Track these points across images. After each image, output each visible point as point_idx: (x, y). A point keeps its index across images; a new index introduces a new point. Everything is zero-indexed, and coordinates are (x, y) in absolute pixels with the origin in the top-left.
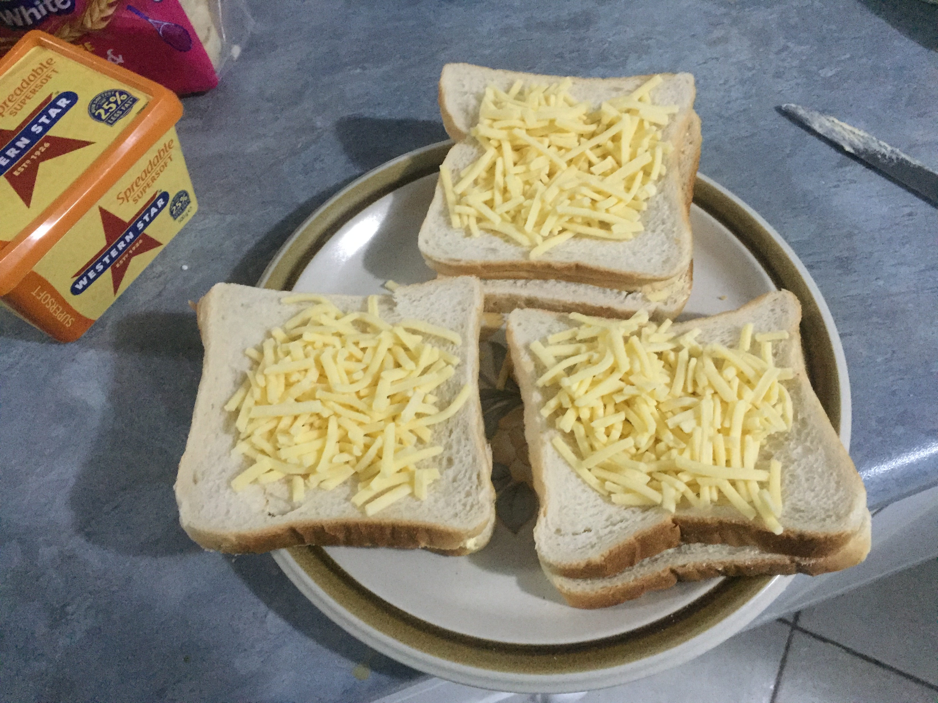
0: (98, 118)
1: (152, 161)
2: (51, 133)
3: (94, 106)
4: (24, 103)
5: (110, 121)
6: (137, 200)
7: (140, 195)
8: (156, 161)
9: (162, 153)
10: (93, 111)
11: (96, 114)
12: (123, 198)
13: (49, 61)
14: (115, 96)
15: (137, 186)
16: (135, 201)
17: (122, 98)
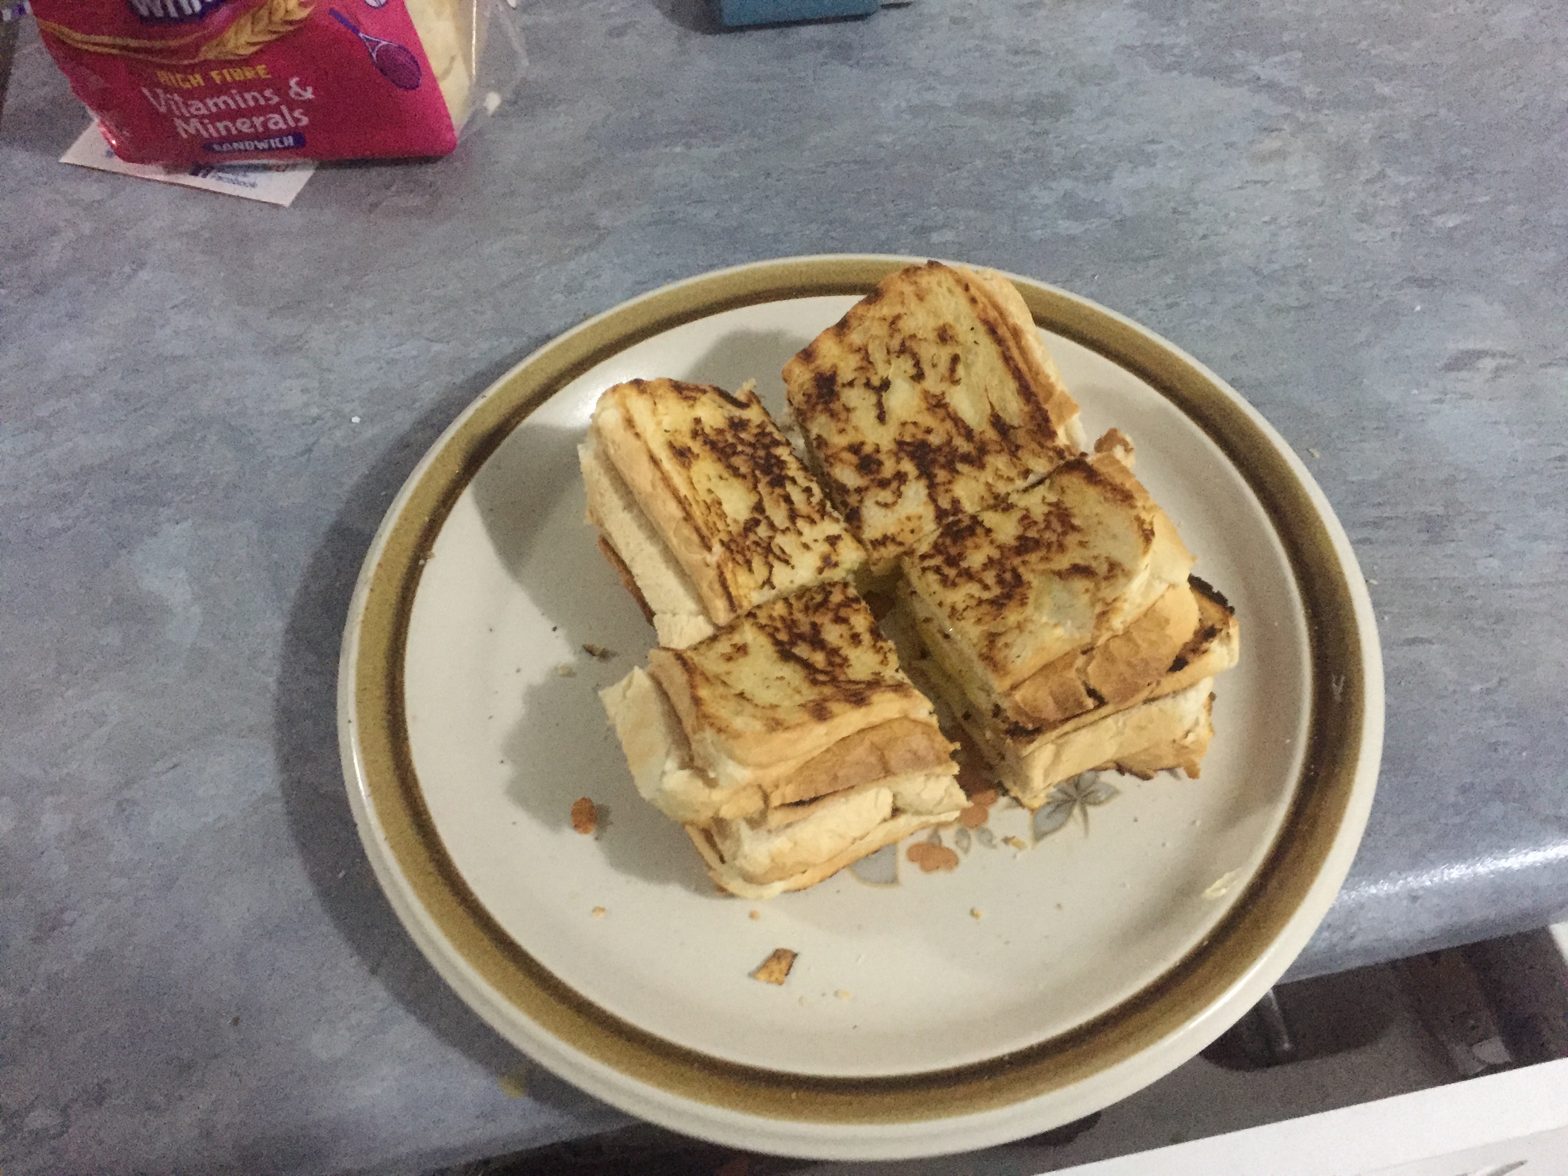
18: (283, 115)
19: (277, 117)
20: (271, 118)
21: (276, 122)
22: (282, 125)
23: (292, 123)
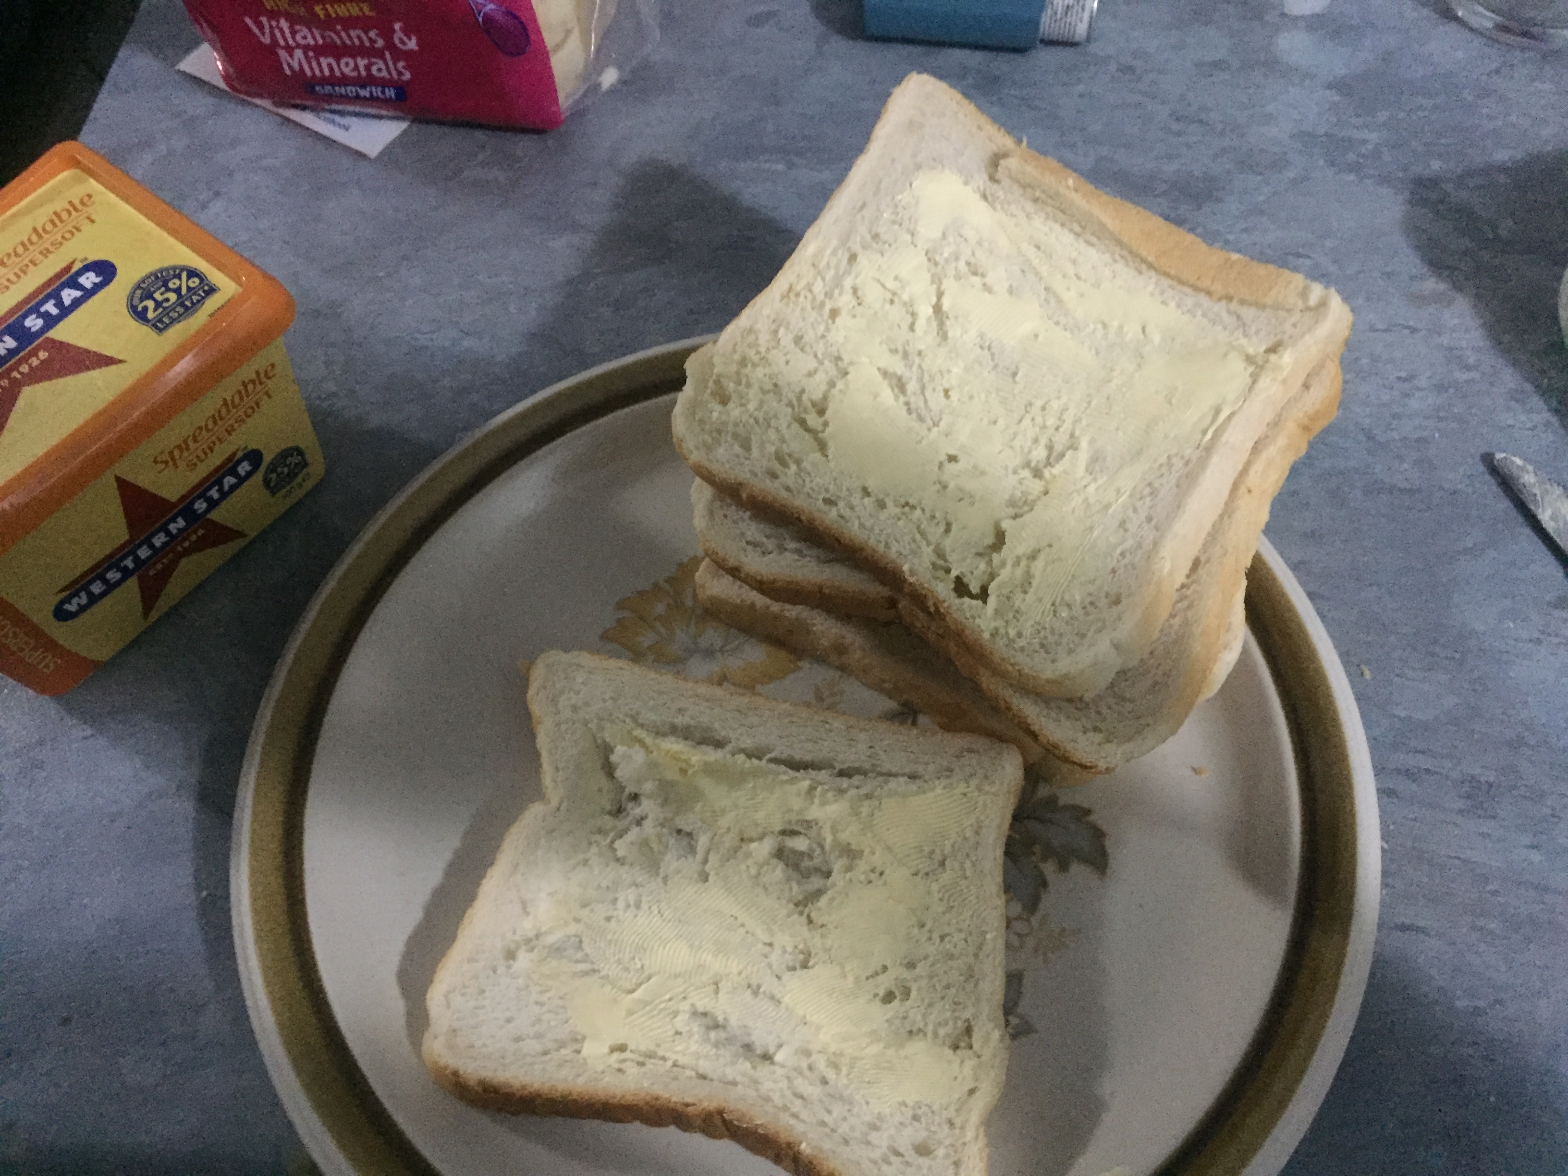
0: (140, 315)
1: (229, 398)
2: (58, 333)
3: (139, 292)
4: (25, 273)
5: (160, 326)
6: (195, 465)
7: (203, 456)
8: (237, 400)
9: (250, 387)
10: (136, 301)
11: (140, 309)
12: (166, 462)
13: (86, 199)
14: (180, 278)
15: (195, 440)
16: (193, 466)
17: (191, 285)
18: (387, 65)
19: (381, 65)
20: (376, 63)
21: (379, 69)
22: (384, 74)
23: (395, 75)
